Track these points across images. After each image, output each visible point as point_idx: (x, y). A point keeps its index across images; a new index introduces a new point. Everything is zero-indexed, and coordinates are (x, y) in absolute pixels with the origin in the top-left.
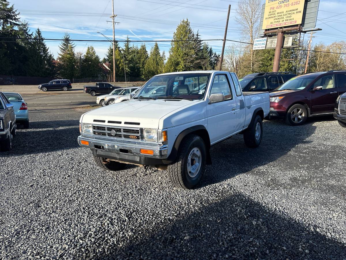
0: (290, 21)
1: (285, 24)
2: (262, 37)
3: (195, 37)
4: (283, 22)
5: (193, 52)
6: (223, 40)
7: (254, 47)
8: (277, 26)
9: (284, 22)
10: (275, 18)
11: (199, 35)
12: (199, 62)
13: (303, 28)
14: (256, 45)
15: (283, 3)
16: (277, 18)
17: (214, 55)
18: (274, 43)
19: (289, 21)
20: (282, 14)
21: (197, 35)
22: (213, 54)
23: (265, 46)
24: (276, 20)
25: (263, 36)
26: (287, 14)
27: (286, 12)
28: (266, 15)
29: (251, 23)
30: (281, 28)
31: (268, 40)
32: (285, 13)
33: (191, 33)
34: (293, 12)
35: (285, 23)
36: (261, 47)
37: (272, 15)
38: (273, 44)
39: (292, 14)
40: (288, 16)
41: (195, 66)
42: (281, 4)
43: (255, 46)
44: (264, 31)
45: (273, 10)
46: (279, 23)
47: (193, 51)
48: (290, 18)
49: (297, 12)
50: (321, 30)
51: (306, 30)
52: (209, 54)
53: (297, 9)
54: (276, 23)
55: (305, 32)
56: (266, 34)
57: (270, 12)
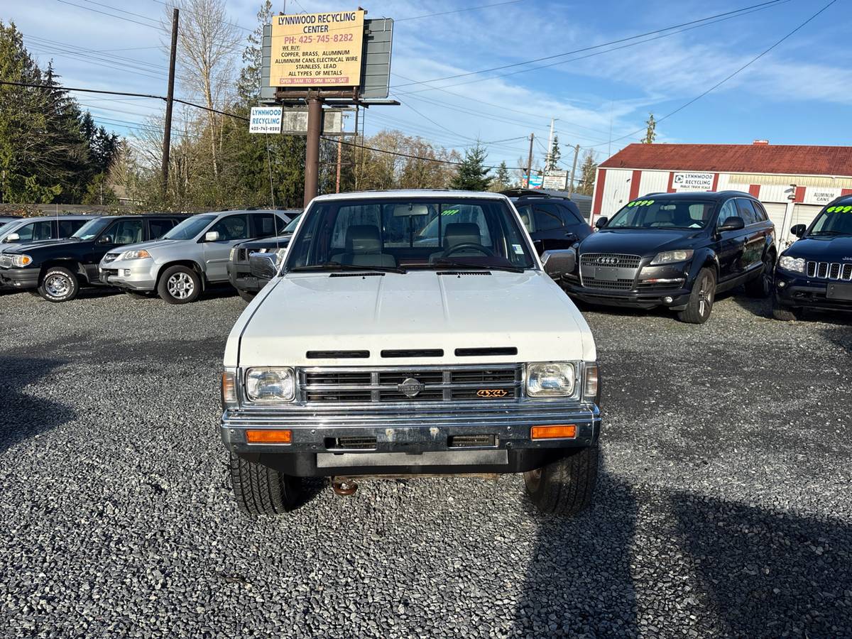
0: (335, 76)
1: (324, 82)
2: (271, 105)
3: (44, 78)
4: (318, 76)
5: (40, 120)
6: (165, 99)
7: (252, 125)
8: (305, 82)
9: (322, 75)
10: (298, 64)
11: (55, 76)
12: (64, 151)
13: (362, 95)
14: (256, 121)
15: (315, 31)
16: (304, 64)
17: (98, 135)
18: (301, 121)
19: (330, 76)
20: (316, 57)
21: (49, 74)
22: (95, 132)
23: (279, 126)
24: (303, 70)
25: (274, 101)
26: (327, 60)
27: (324, 54)
28: (276, 52)
29: (205, 63)
30: (314, 89)
31: (287, 113)
32: (321, 56)
33: (31, 66)
34: (339, 56)
35: (324, 79)
36: (269, 127)
37: (290, 55)
38: (299, 124)
39: (337, 60)
40: (329, 63)
41: (51, 161)
42: (309, 34)
43: (256, 125)
44: (274, 91)
45: (291, 45)
46: (309, 77)
47: (42, 117)
48: (333, 70)
49: (348, 59)
50: (398, 104)
51: (368, 100)
52: (82, 130)
53: (347, 52)
54: (303, 77)
55: (366, 105)
56: (281, 98)
57: (284, 48)
